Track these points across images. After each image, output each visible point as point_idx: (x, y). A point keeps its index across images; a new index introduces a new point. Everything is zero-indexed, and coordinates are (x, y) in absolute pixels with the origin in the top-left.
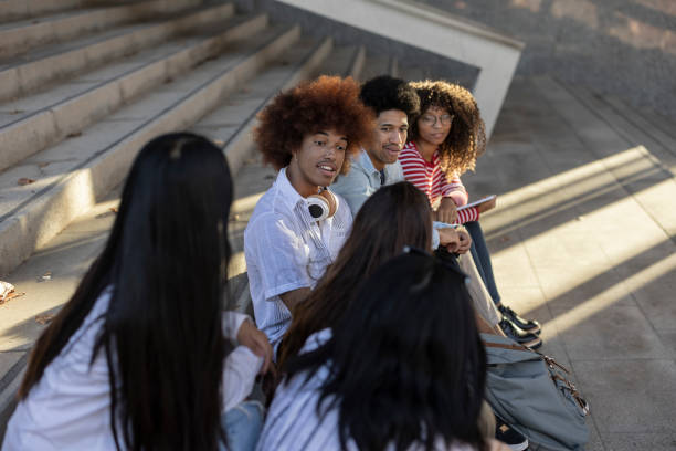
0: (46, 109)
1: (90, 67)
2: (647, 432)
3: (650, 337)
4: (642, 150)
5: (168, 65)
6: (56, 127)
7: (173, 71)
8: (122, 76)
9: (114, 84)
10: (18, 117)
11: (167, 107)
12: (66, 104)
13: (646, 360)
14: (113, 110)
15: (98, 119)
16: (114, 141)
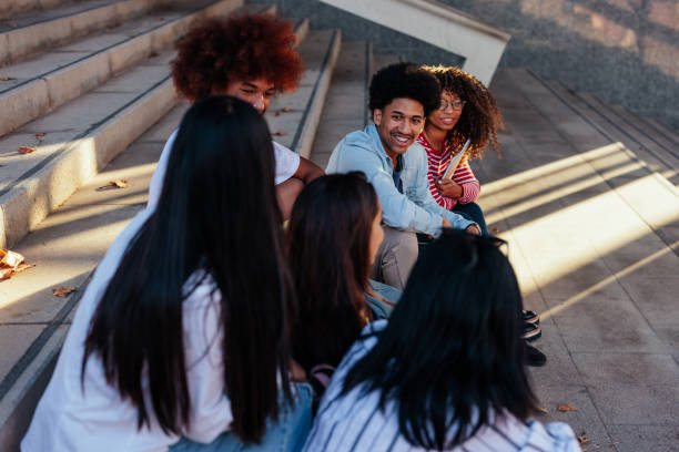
0: (40, 77)
1: (76, 37)
2: (651, 424)
3: (645, 331)
4: (620, 145)
5: (153, 39)
6: (49, 96)
7: (158, 45)
8: (111, 47)
9: (103, 54)
10: (11, 84)
11: (156, 81)
12: (58, 73)
13: (644, 354)
14: (103, 83)
15: (88, 91)
16: (109, 113)
